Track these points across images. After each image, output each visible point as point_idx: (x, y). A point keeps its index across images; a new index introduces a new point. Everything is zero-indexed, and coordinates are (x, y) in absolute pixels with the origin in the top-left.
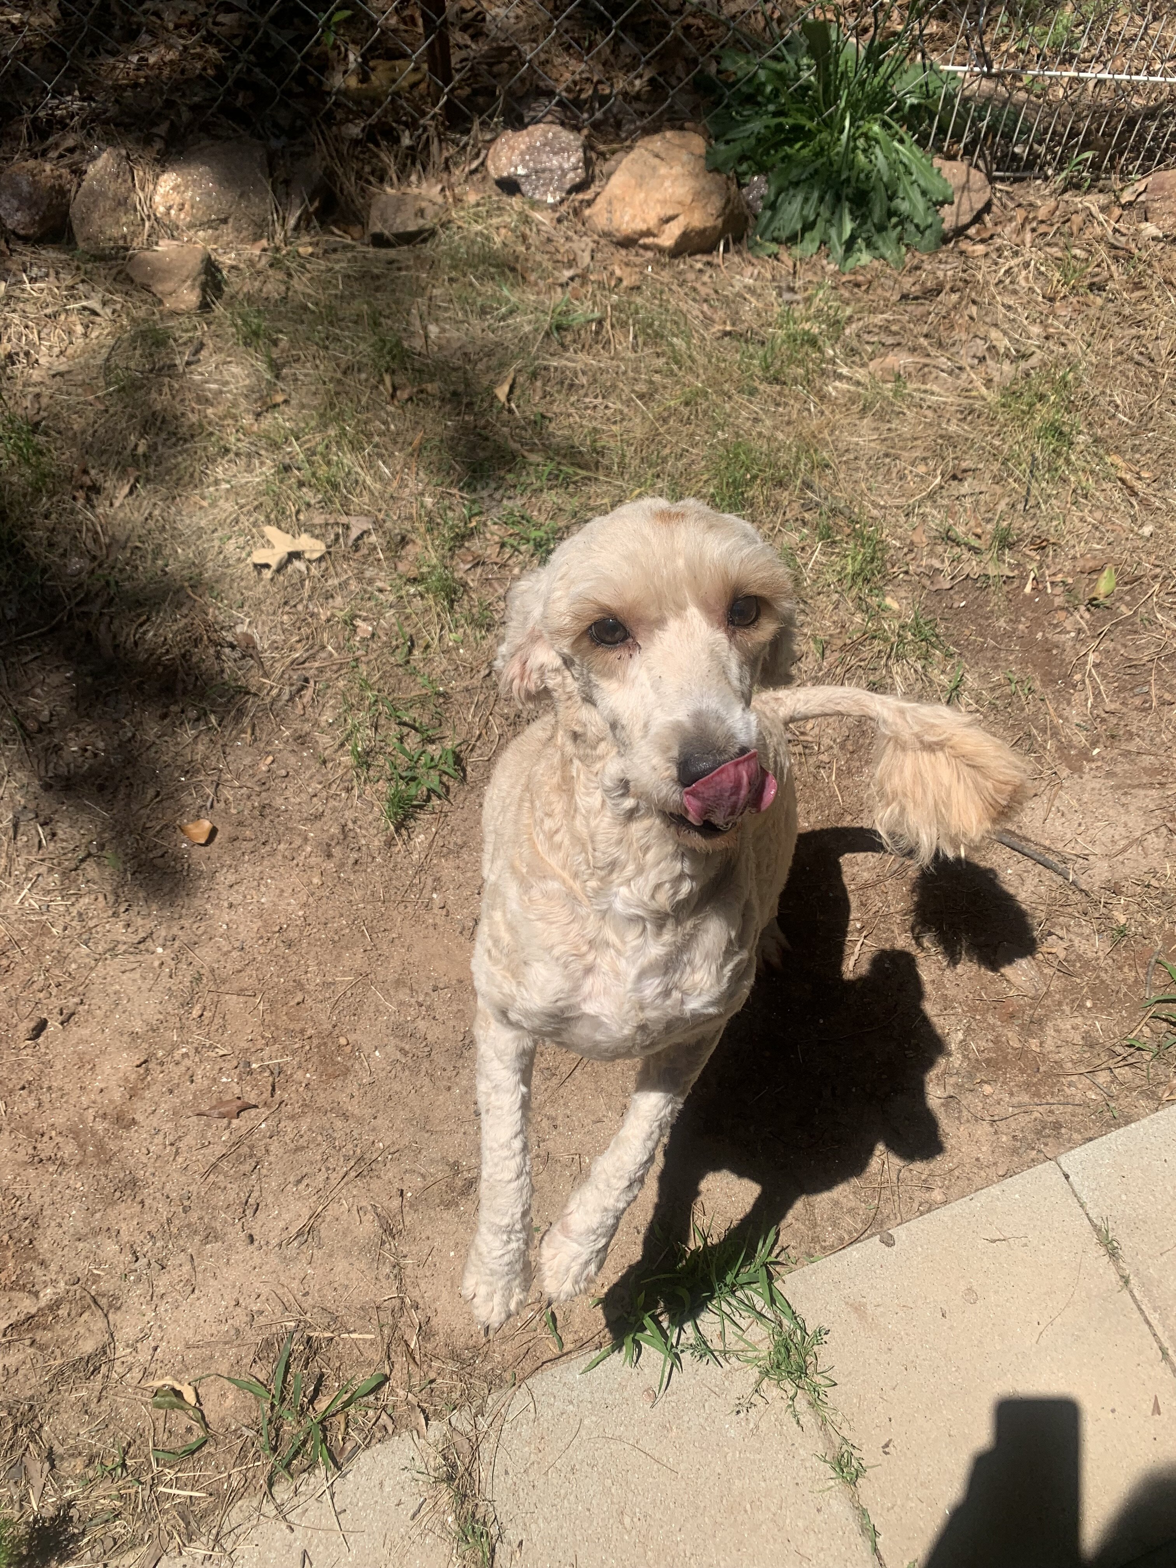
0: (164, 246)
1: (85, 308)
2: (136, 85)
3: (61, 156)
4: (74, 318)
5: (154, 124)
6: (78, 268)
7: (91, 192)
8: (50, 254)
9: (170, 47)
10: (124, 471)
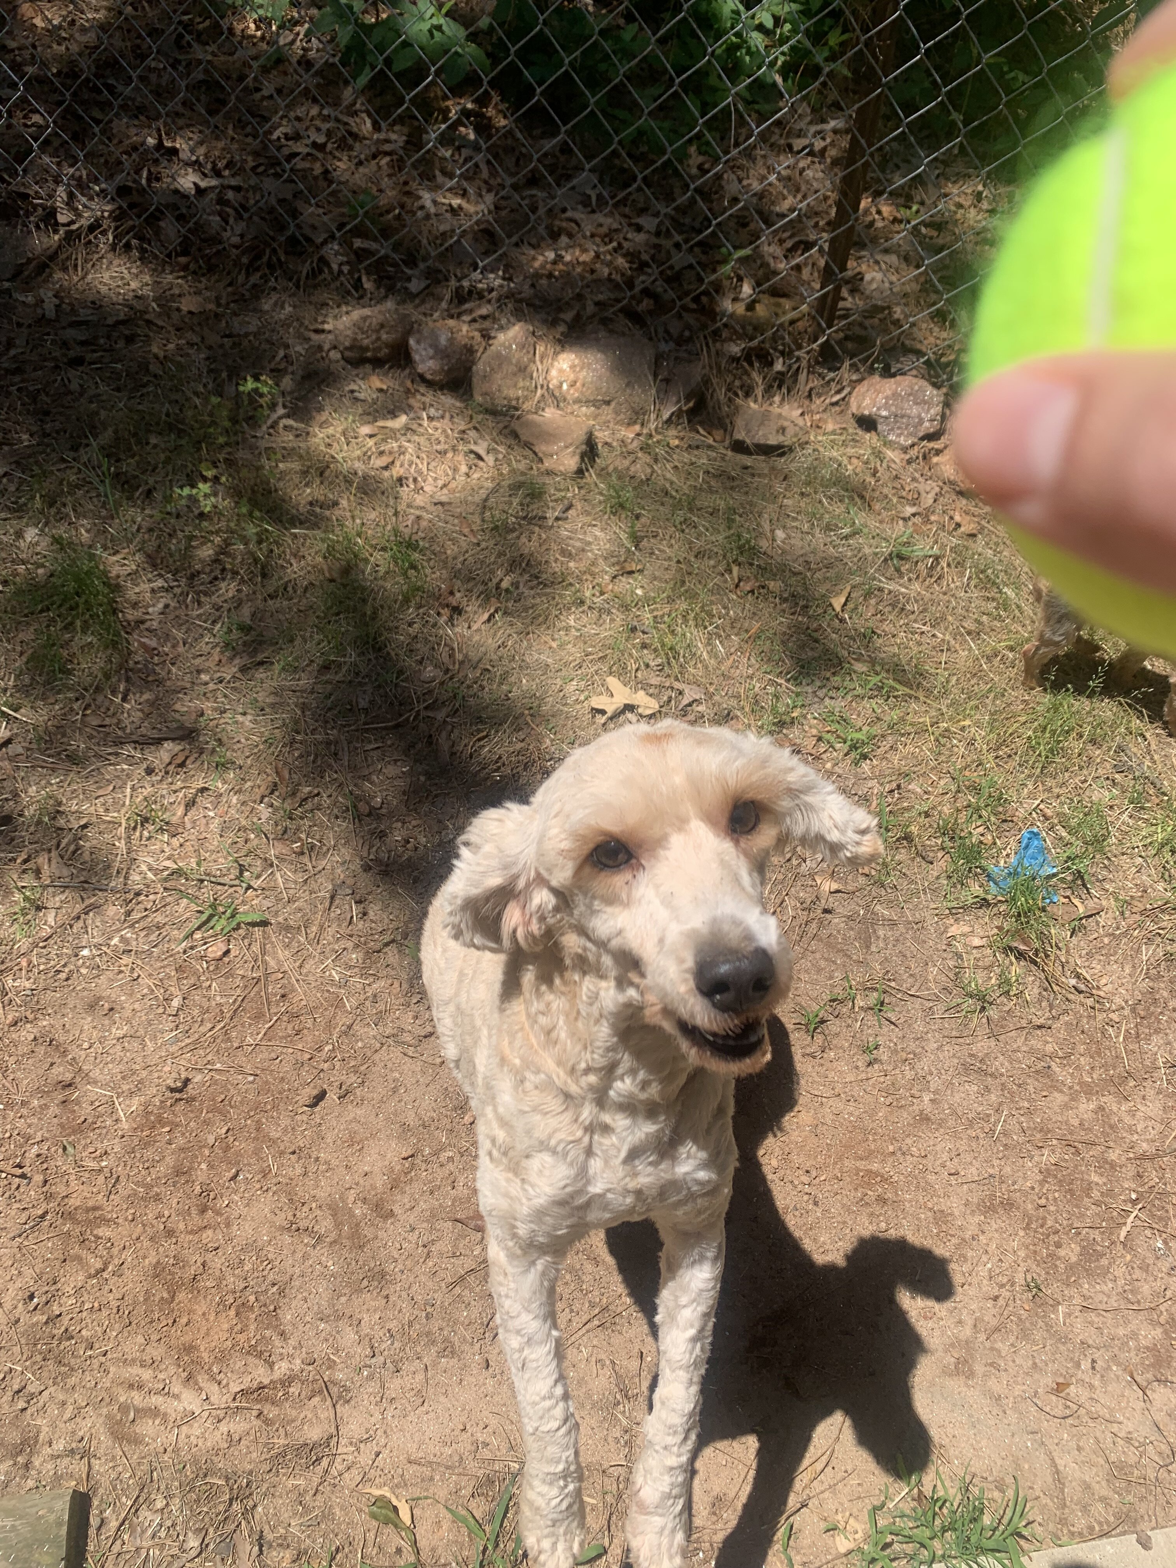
0: (550, 413)
1: (472, 452)
2: (550, 275)
3: (474, 320)
4: (461, 458)
5: (560, 310)
6: (471, 417)
7: (498, 355)
8: (448, 400)
9: (584, 251)
10: (487, 599)
